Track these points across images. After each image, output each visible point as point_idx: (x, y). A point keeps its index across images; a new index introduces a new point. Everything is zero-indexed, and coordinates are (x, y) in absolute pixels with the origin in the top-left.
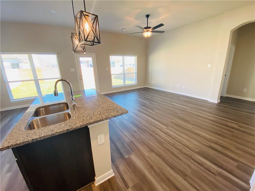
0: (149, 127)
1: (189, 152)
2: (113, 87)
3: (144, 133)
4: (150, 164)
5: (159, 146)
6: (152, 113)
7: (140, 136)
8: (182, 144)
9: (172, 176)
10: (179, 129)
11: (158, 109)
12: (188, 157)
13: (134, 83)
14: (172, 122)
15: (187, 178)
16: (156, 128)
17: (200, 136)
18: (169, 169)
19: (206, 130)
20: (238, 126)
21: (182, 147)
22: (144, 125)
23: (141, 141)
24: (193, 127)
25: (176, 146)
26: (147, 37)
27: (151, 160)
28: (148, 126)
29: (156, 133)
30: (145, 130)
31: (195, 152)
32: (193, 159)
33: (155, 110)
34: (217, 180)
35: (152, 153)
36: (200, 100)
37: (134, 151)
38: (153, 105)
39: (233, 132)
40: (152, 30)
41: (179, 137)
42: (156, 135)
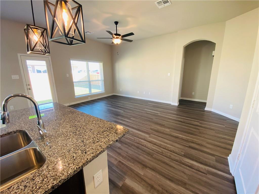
0: (133, 139)
1: (178, 158)
2: (76, 97)
3: (130, 148)
4: (149, 184)
5: (149, 158)
6: (130, 122)
7: (127, 153)
8: (169, 150)
9: (174, 190)
10: (160, 135)
11: (134, 117)
12: (179, 163)
13: (101, 91)
14: (151, 129)
15: (187, 187)
16: (140, 138)
17: (178, 138)
18: (168, 182)
19: (181, 131)
20: (200, 124)
21: (171, 154)
22: (127, 137)
23: (130, 159)
24: (170, 131)
25: (165, 154)
26: (117, 44)
27: (148, 178)
28: (131, 138)
29: (142, 145)
30: (129, 143)
31: (182, 155)
32: (183, 164)
33: (131, 119)
34: (209, 179)
35: (146, 170)
36: (164, 104)
37: (127, 173)
38: (128, 113)
39: (199, 129)
40: (121, 38)
41: (163, 143)
42: (143, 147)
